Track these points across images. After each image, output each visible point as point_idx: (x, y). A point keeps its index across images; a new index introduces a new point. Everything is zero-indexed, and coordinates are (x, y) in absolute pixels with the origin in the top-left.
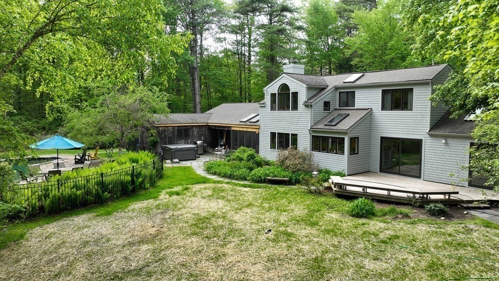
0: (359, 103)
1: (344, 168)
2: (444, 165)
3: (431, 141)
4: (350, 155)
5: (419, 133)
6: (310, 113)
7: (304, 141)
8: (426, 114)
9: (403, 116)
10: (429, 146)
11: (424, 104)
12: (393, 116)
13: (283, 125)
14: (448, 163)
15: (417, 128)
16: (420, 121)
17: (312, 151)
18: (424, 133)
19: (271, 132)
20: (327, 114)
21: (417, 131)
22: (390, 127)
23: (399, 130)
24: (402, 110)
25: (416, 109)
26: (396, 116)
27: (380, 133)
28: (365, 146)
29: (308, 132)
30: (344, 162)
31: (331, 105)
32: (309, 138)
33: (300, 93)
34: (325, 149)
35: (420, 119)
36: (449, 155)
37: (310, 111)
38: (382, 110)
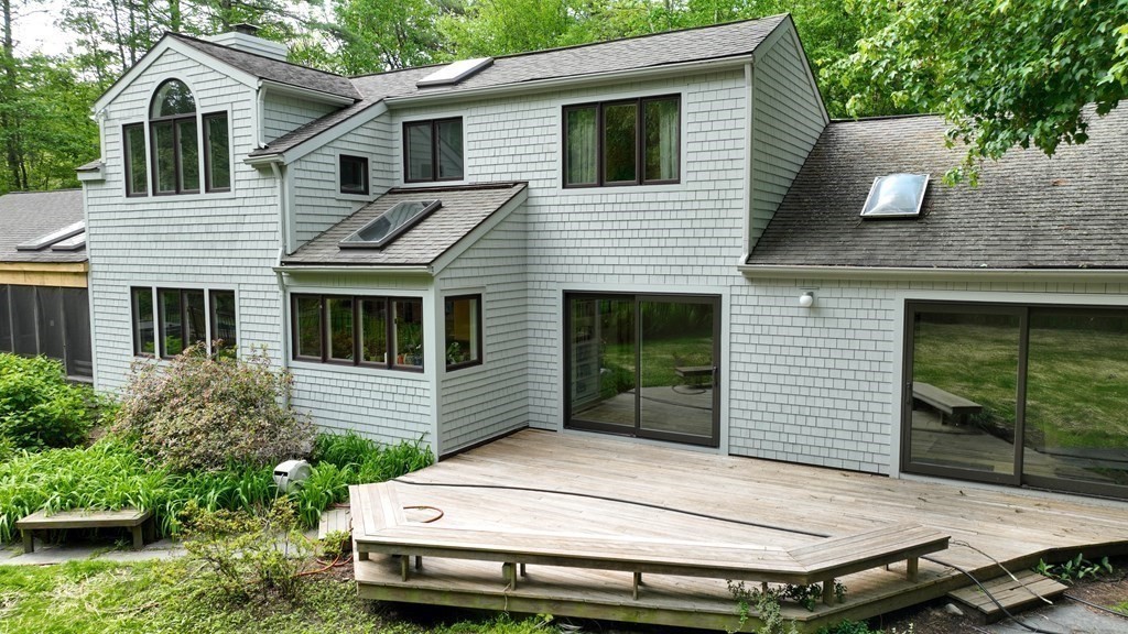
0: (480, 162)
1: (423, 428)
2: (805, 391)
3: (753, 301)
4: (449, 369)
5: (707, 271)
6: (278, 201)
7: (262, 320)
8: (731, 195)
9: (644, 207)
10: (746, 320)
11: (724, 155)
12: (609, 208)
13: (178, 254)
14: (819, 383)
15: (700, 252)
16: (711, 224)
17: (294, 358)
18: (725, 271)
19: (133, 289)
20: (358, 207)
21: (702, 261)
22: (597, 252)
23: (632, 261)
24: (641, 183)
25: (692, 177)
26: (617, 208)
27: (561, 278)
28: (506, 329)
29: (275, 280)
30: (424, 401)
31: (371, 174)
32: (280, 304)
33: (237, 115)
34: (345, 352)
35: (709, 214)
36: (825, 353)
37: (277, 191)
38: (564, 187)
